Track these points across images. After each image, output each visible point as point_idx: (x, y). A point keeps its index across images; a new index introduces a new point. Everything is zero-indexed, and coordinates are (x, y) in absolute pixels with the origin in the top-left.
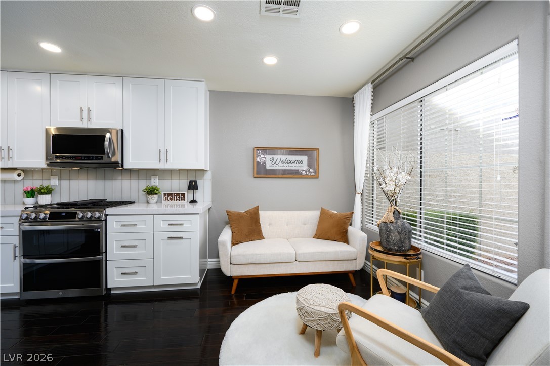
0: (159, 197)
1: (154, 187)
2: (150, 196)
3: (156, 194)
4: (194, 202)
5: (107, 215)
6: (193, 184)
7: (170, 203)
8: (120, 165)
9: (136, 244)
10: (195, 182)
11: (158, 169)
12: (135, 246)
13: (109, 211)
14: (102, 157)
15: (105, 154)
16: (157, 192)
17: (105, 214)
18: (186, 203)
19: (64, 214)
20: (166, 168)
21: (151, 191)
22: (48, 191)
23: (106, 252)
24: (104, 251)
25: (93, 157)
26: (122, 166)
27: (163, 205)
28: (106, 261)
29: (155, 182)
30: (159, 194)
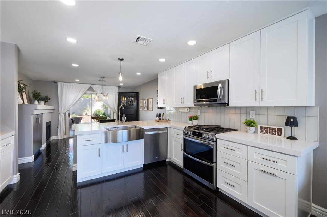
0: (256, 128)
1: (252, 120)
2: (248, 127)
3: (253, 126)
4: (292, 138)
5: (217, 138)
6: (292, 120)
7: (266, 135)
8: (227, 104)
9: (235, 165)
10: (295, 118)
11: (255, 107)
12: (233, 166)
13: (218, 135)
14: (217, 100)
15: (218, 98)
16: (254, 125)
17: (216, 138)
18: (282, 138)
19: (198, 133)
20: (260, 105)
21: (250, 124)
22: (196, 118)
23: (216, 162)
24: (215, 162)
25: (212, 100)
26: (228, 105)
27: (259, 136)
28: (216, 169)
29: (253, 116)
30: (255, 126)
